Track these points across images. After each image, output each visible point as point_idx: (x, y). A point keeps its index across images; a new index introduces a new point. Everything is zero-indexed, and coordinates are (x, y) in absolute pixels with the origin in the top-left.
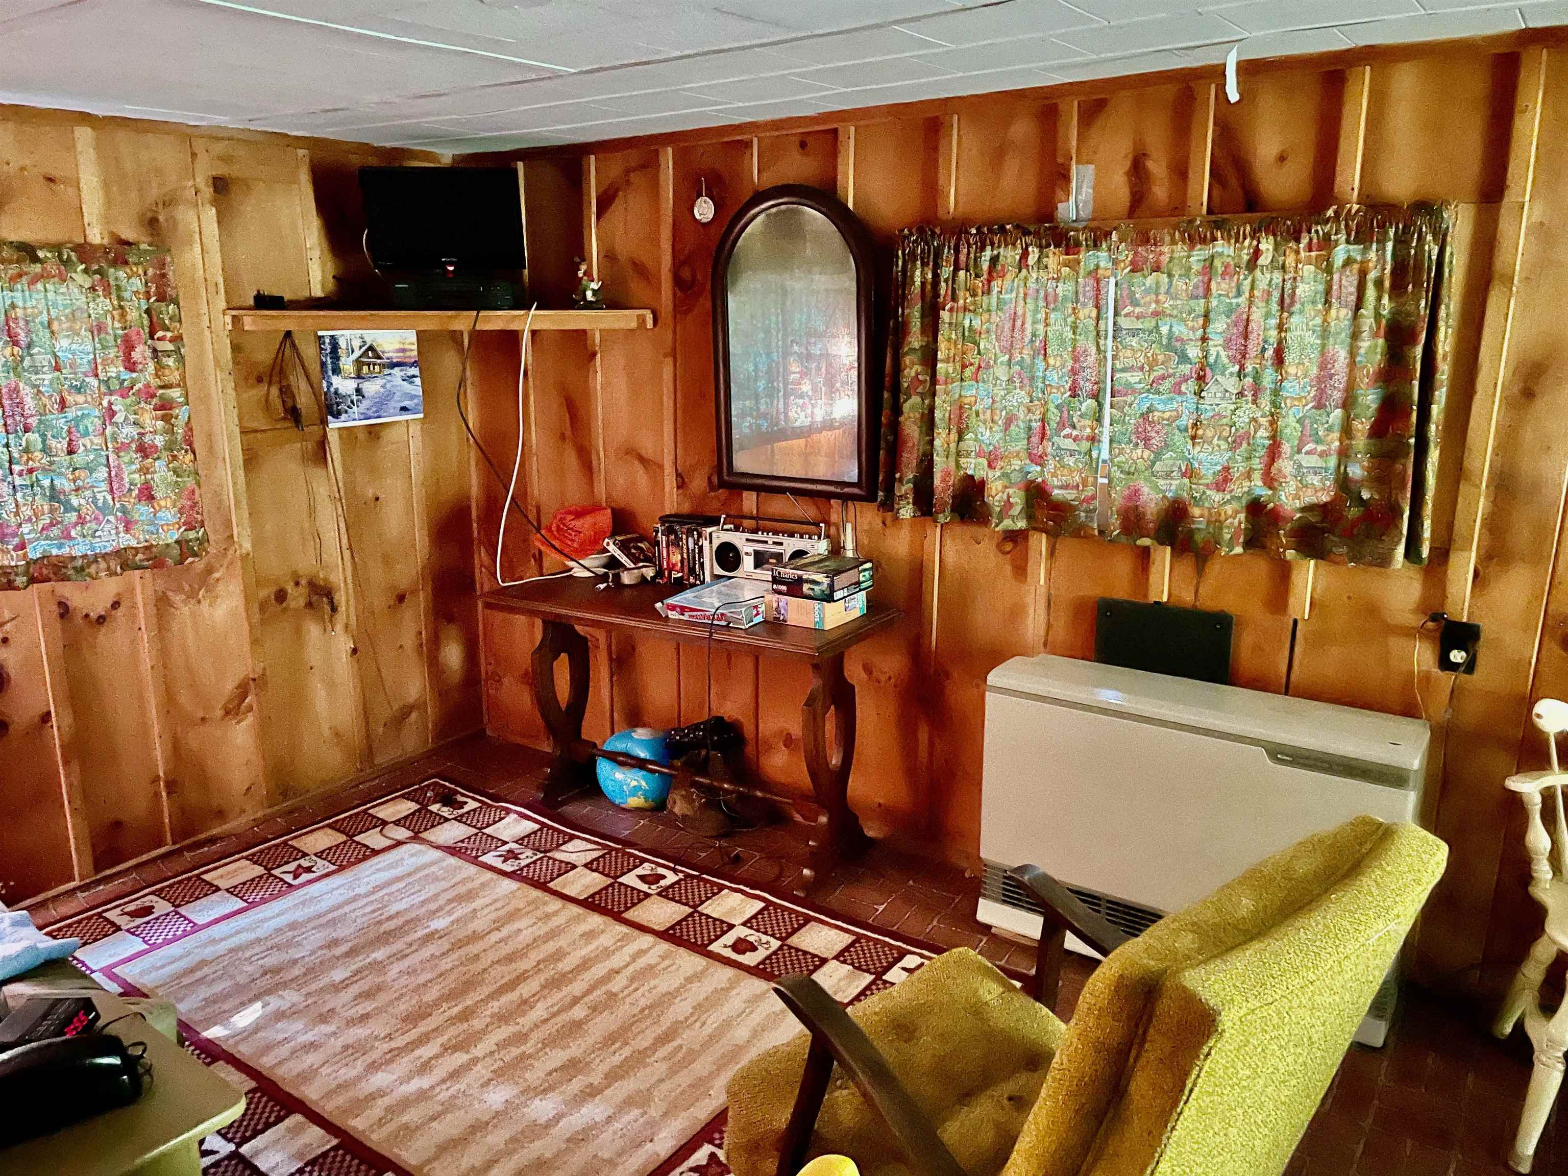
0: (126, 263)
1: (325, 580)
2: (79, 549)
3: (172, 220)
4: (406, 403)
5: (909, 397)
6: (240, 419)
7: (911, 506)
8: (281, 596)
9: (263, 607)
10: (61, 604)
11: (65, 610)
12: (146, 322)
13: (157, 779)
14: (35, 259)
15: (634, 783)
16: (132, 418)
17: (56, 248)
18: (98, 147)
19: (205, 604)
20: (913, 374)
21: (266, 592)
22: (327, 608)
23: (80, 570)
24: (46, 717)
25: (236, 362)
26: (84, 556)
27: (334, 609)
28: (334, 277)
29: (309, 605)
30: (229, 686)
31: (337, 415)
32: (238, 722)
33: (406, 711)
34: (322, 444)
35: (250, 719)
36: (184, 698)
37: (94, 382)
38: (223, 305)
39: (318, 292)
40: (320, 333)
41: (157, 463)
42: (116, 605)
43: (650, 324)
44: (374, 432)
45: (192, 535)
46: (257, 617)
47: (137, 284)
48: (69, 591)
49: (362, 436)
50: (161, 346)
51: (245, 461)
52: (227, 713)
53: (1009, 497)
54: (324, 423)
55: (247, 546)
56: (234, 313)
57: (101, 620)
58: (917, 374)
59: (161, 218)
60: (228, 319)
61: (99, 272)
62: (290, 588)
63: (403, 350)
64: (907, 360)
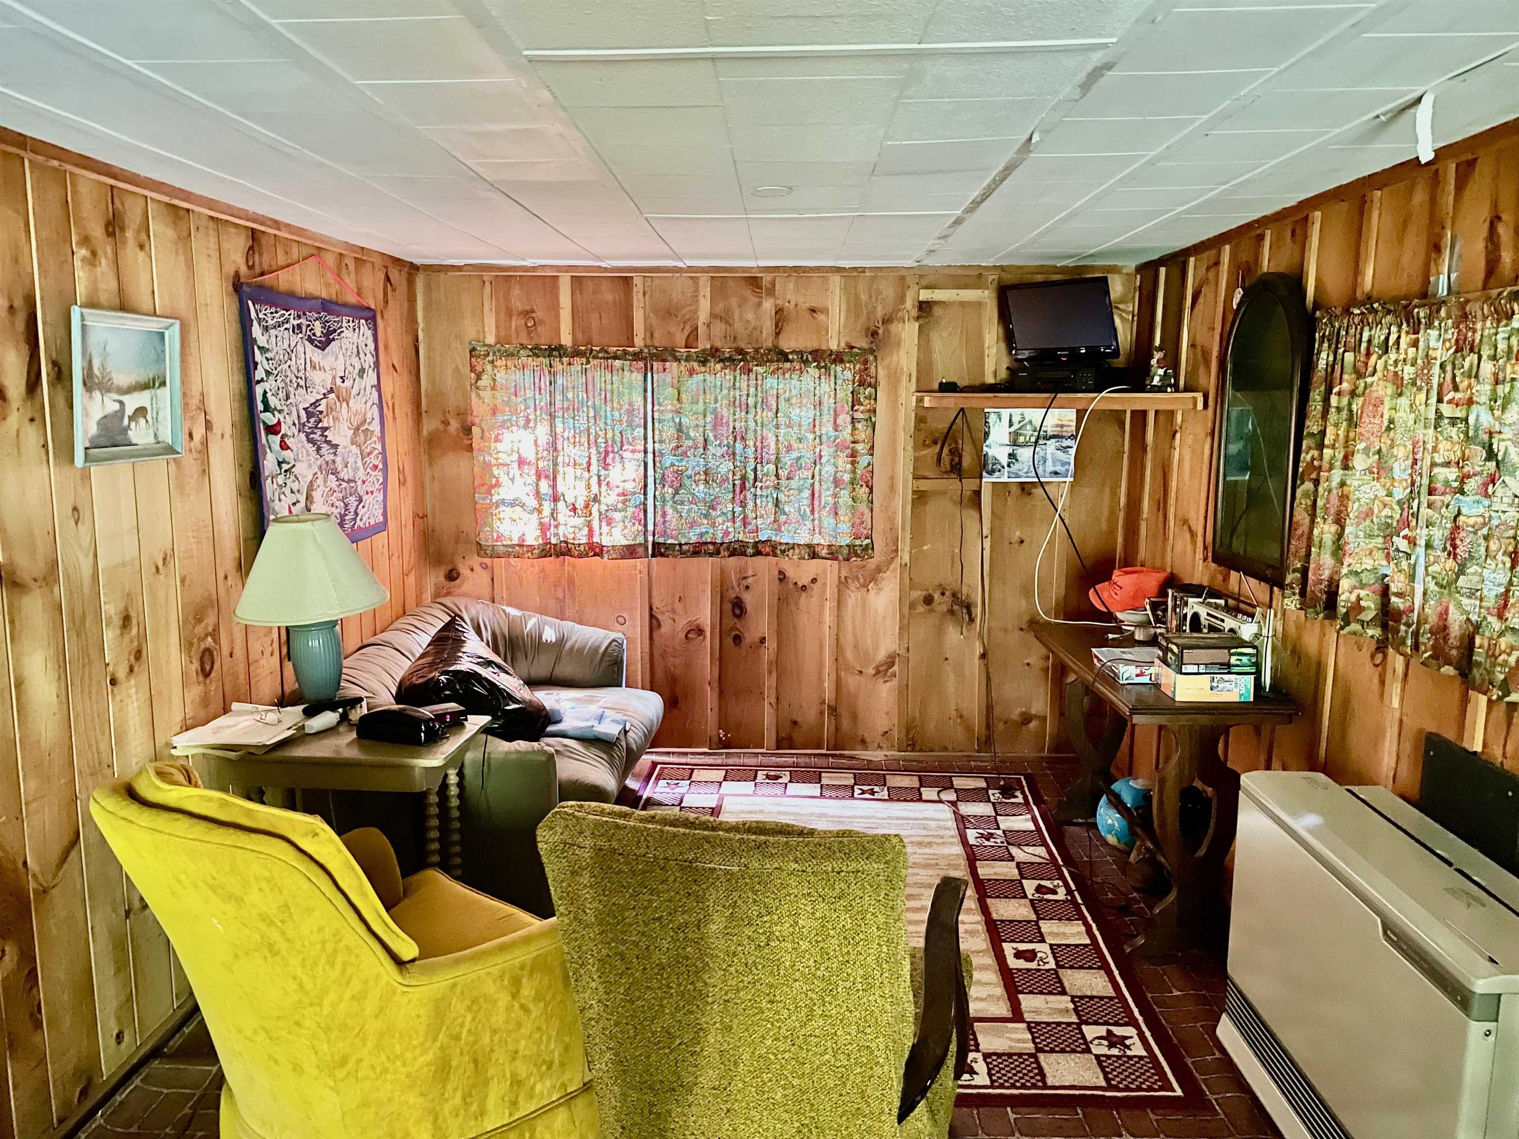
0: (842, 361)
1: (968, 596)
2: (785, 538)
3: (887, 332)
4: (1058, 468)
5: (1302, 483)
6: (915, 468)
7: (1297, 597)
8: (928, 600)
9: (912, 606)
10: (780, 572)
11: (782, 577)
12: (850, 399)
13: (823, 702)
14: (787, 360)
15: (1110, 822)
16: (832, 460)
17: (800, 353)
18: (845, 289)
19: (872, 593)
20: (1308, 458)
21: (918, 594)
22: (966, 617)
23: (783, 552)
24: (763, 640)
25: (917, 429)
26: (787, 544)
27: (972, 620)
28: (1008, 368)
29: (951, 612)
30: (881, 655)
31: (991, 472)
32: (885, 682)
33: (1026, 719)
34: (978, 493)
35: (894, 682)
36: (850, 655)
37: (811, 436)
38: (913, 387)
39: (990, 380)
40: (986, 410)
41: (842, 492)
42: (814, 581)
43: (1200, 406)
44: (1025, 488)
45: (858, 542)
46: (906, 610)
47: (848, 375)
48: (785, 564)
49: (1015, 490)
50: (859, 415)
51: (913, 500)
52: (878, 672)
53: (1359, 599)
54: (981, 477)
55: (906, 558)
56: (918, 394)
57: (804, 588)
58: (1313, 459)
59: (880, 331)
60: (914, 398)
61: (825, 367)
62: (937, 596)
63: (1062, 426)
64: (1305, 443)
